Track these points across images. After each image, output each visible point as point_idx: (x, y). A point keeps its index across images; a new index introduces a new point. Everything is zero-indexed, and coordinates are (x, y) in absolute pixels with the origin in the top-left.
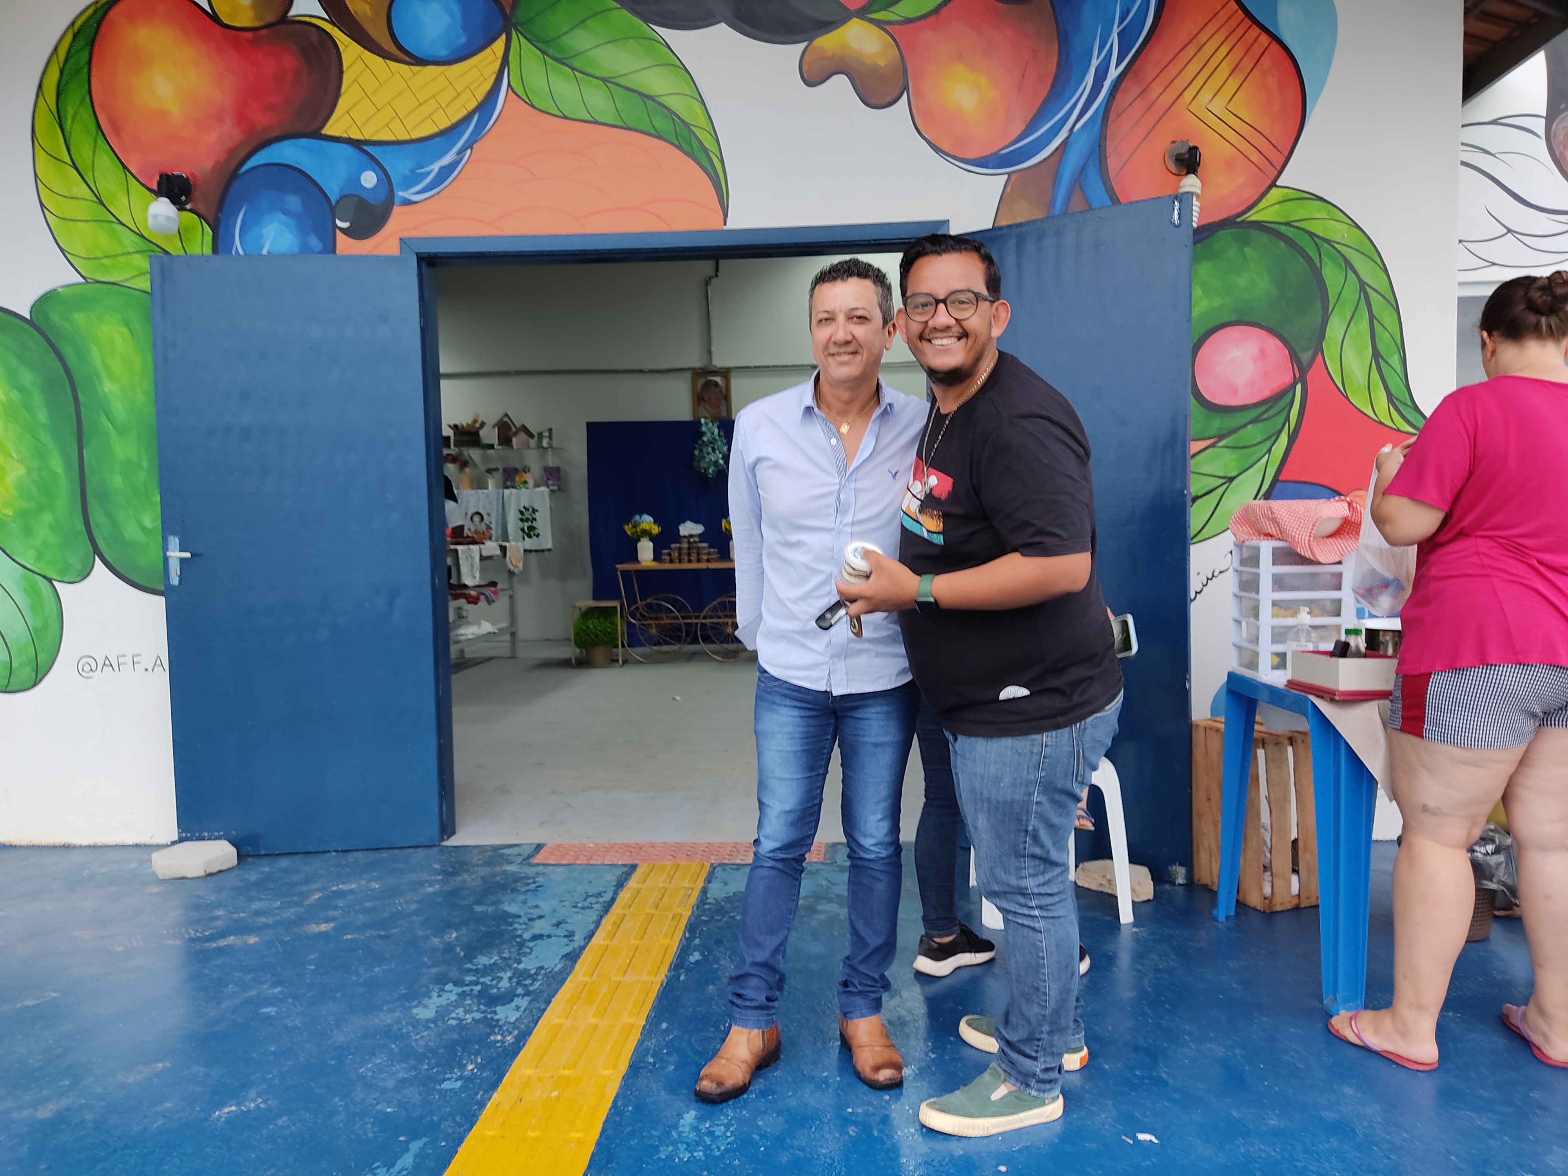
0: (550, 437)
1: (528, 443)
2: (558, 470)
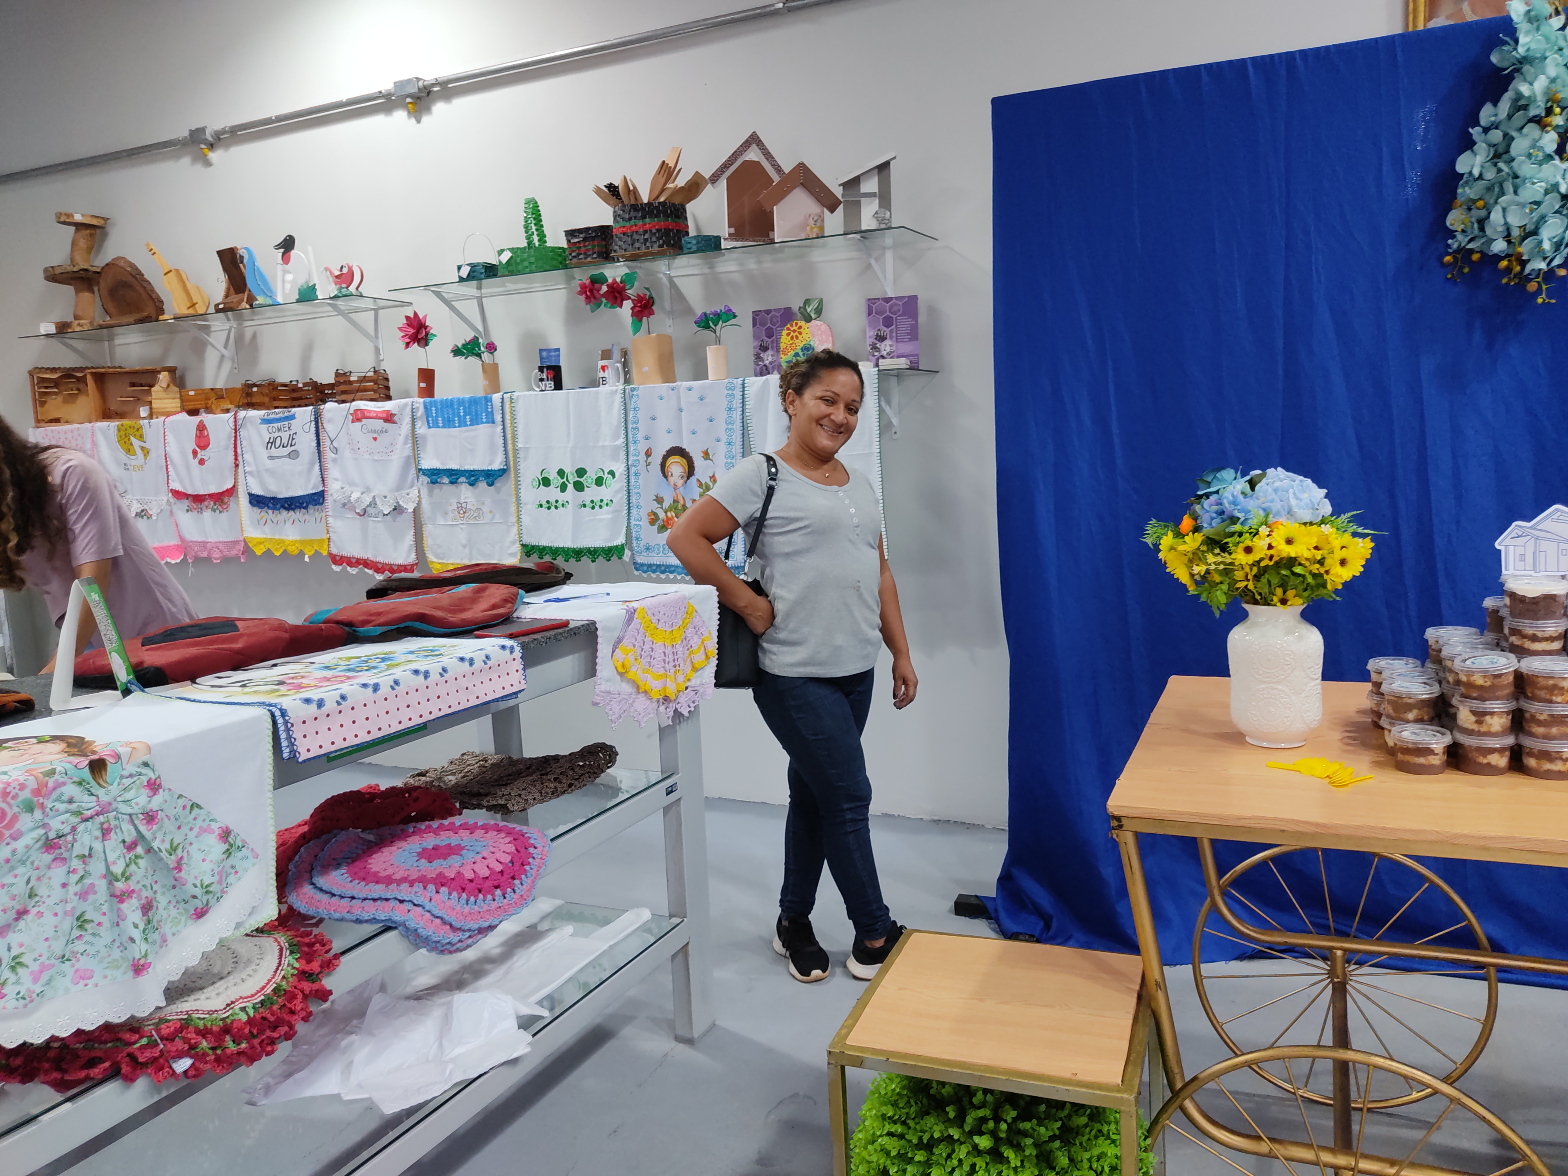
0: (884, 198)
1: (819, 221)
2: (910, 304)
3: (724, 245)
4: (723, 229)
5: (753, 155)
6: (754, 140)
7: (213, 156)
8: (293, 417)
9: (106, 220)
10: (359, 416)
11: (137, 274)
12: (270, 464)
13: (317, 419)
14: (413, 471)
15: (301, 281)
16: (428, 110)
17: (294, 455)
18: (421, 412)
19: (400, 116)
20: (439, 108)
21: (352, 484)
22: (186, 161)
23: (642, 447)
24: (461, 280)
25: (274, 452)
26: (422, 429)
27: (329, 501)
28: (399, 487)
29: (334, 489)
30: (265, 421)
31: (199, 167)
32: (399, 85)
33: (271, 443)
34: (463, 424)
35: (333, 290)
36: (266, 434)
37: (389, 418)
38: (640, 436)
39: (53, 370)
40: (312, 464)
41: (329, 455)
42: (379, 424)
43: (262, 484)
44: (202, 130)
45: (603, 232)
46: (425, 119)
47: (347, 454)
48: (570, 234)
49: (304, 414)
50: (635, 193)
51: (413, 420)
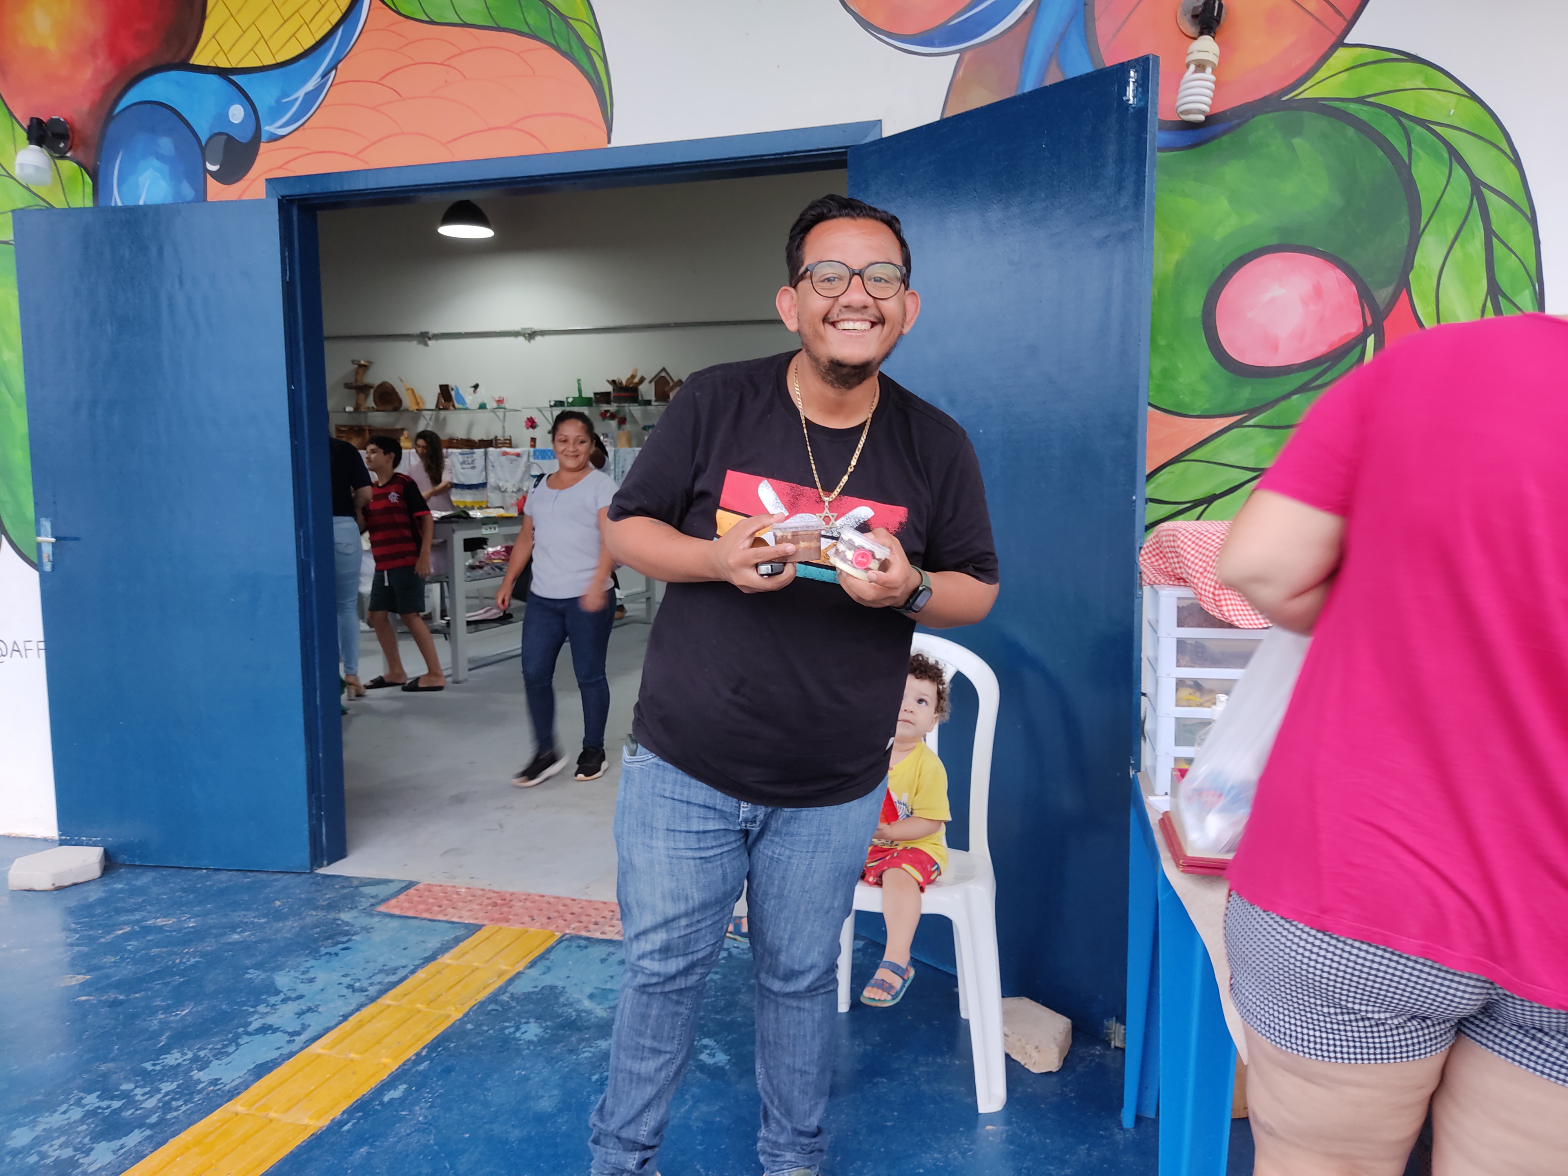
3: (653, 403)
4: (653, 398)
5: (663, 374)
6: (664, 369)
7: (430, 343)
8: (474, 453)
9: (371, 363)
10: (505, 454)
11: (393, 389)
12: (462, 471)
13: (486, 454)
14: (527, 475)
15: (480, 401)
16: (533, 338)
17: (473, 468)
18: (532, 453)
19: (521, 339)
20: (538, 338)
21: (500, 479)
22: (414, 343)
23: (621, 470)
24: (551, 406)
25: (464, 466)
26: (532, 460)
27: (488, 486)
28: (522, 481)
29: (492, 481)
30: (461, 454)
31: (421, 346)
32: (523, 329)
33: (463, 463)
34: (550, 458)
35: (495, 405)
36: (461, 458)
37: (518, 455)
38: (620, 465)
39: (345, 426)
40: (481, 472)
41: (490, 468)
42: (514, 457)
43: (458, 480)
44: (427, 333)
45: (608, 394)
46: (532, 341)
47: (498, 468)
48: (595, 394)
49: (479, 452)
50: (621, 383)
51: (529, 456)
